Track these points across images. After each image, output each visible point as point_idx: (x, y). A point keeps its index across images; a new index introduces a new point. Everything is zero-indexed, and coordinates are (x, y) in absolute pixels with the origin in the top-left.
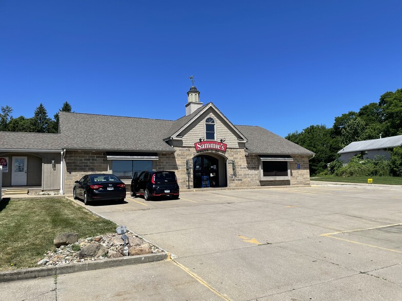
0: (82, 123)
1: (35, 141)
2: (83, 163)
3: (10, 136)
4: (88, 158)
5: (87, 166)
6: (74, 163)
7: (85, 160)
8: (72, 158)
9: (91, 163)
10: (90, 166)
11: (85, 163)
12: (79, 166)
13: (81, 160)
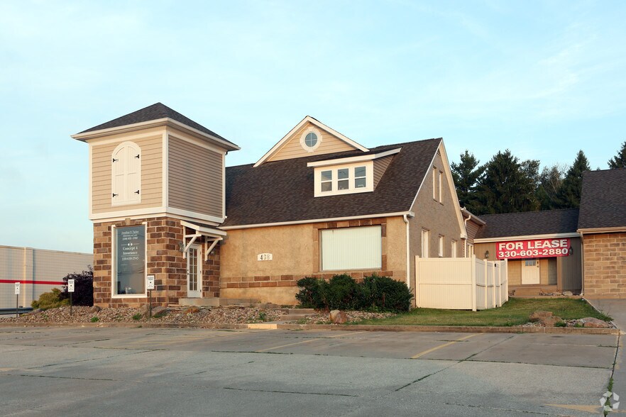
0: (615, 188)
1: (547, 223)
2: (609, 250)
3: (518, 220)
4: (615, 242)
5: (615, 255)
6: (596, 250)
7: (611, 245)
8: (593, 244)
9: (621, 250)
10: (619, 254)
11: (612, 250)
12: (603, 254)
13: (606, 246)
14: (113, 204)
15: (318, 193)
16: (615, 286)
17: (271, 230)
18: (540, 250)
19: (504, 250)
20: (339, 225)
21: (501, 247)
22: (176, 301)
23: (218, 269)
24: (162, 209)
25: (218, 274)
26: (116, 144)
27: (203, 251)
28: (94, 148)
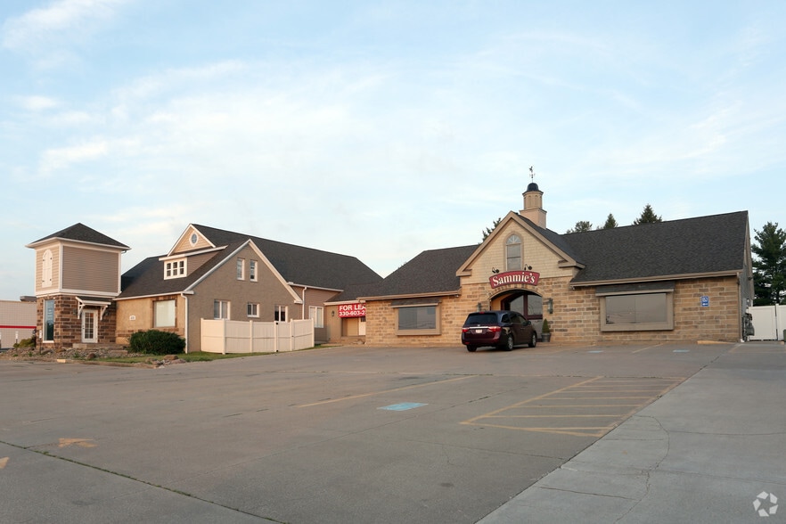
5: (381, 315)
10: (383, 315)
14: (43, 286)
15: (166, 278)
16: (381, 338)
17: (136, 301)
18: (361, 311)
19: (342, 310)
20: (160, 299)
21: (341, 308)
22: (71, 345)
23: (115, 325)
24: (58, 291)
25: (115, 328)
26: (44, 251)
27: (99, 314)
28: (38, 253)
